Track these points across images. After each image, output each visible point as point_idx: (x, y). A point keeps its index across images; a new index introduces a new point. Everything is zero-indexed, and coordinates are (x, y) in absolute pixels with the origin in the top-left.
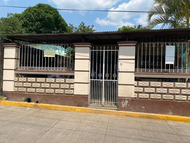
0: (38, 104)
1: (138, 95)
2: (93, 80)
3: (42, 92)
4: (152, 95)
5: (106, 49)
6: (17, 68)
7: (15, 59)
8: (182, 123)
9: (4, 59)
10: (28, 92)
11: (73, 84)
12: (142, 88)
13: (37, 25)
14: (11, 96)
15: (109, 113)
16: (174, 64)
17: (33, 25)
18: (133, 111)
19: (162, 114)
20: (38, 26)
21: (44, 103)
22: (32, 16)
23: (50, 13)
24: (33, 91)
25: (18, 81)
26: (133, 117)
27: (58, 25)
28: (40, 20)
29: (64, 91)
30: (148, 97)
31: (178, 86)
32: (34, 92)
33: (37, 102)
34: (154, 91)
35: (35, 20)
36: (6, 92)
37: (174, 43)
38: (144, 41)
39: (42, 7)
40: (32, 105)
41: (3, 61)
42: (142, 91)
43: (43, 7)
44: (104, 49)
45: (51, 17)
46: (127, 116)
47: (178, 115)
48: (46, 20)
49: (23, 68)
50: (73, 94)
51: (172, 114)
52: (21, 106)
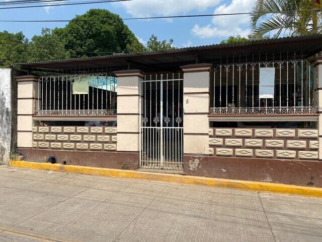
0: (66, 166)
1: (215, 151)
2: (145, 127)
3: (72, 147)
4: (237, 150)
5: (164, 78)
6: (36, 113)
7: (33, 98)
8: (286, 195)
9: (18, 100)
10: (52, 148)
11: (115, 134)
12: (221, 140)
13: (89, 44)
14: (28, 155)
15: (168, 179)
16: (273, 98)
17: (82, 44)
18: (207, 177)
19: (254, 180)
20: (91, 45)
21: (75, 165)
22: (81, 30)
23: (109, 24)
24: (59, 147)
25: (38, 132)
26: (206, 185)
27: (122, 42)
28: (93, 36)
29: (103, 146)
30: (231, 153)
31: (281, 135)
32: (59, 149)
33: (65, 163)
34: (241, 144)
35: (85, 36)
36: (22, 149)
37: (273, 63)
38: (224, 63)
39: (96, 14)
40: (57, 167)
41: (17, 103)
42: (221, 143)
43: (98, 15)
44: (162, 78)
45: (111, 30)
46: (197, 183)
47: (281, 182)
48: (103, 36)
49: (44, 112)
50: (115, 151)
51: (271, 180)
52: (42, 168)
